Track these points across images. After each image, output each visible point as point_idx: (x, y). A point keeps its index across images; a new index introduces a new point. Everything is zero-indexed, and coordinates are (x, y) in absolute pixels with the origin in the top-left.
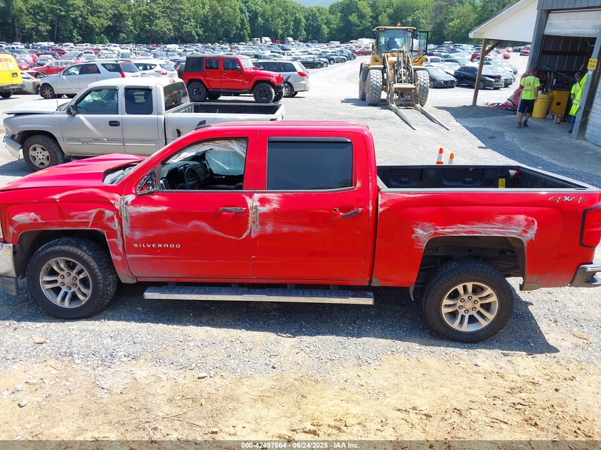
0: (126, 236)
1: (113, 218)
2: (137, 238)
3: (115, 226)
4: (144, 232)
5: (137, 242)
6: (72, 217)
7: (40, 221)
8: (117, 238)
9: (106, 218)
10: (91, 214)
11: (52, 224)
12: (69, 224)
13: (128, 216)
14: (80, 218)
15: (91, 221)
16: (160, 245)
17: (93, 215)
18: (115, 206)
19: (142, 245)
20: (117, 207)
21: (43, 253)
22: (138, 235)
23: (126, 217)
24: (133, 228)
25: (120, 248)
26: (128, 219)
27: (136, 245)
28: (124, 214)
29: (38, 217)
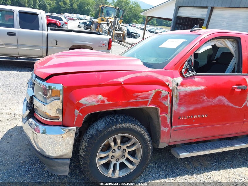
0: (175, 111)
1: (167, 96)
2: (181, 112)
3: (167, 103)
4: (187, 107)
5: (182, 115)
6: (135, 98)
7: (107, 102)
8: (168, 113)
9: (162, 97)
10: (151, 94)
11: (117, 105)
12: (132, 104)
13: (178, 94)
14: (142, 98)
15: (150, 100)
16: (195, 117)
17: (152, 95)
18: (169, 87)
19: (184, 118)
20: (171, 88)
21: (105, 132)
22: (183, 109)
23: (177, 96)
24: (180, 104)
25: (169, 122)
26: (178, 97)
27: (180, 118)
28: (175, 93)
29: (105, 99)
